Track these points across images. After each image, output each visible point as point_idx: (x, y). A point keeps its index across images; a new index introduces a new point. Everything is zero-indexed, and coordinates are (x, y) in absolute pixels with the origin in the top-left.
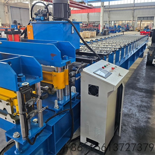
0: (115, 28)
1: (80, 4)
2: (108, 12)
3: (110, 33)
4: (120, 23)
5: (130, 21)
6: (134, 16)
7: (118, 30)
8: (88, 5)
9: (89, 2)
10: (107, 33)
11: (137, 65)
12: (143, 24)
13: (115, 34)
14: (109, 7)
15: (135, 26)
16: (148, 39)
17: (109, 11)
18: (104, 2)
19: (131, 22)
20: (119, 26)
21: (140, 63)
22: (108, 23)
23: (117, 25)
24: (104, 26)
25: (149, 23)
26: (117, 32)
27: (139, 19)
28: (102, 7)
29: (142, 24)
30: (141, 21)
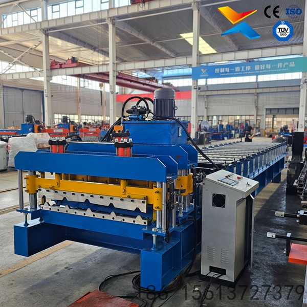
0: (220, 131)
1: (147, 82)
2: (205, 98)
3: (212, 139)
4: (231, 120)
5: (251, 117)
6: (259, 106)
7: (227, 133)
8: (163, 84)
9: (164, 77)
10: (206, 139)
11: (271, 194)
12: (279, 122)
13: (223, 142)
14: (207, 88)
15: (263, 126)
16: (287, 150)
17: (207, 96)
18: (197, 81)
19: (253, 119)
20: (229, 126)
21: (275, 190)
22: (205, 119)
23: (225, 124)
24: (200, 126)
25: (290, 119)
26: (226, 138)
27: (269, 112)
28: (195, 90)
29: (275, 122)
30: (274, 117)
